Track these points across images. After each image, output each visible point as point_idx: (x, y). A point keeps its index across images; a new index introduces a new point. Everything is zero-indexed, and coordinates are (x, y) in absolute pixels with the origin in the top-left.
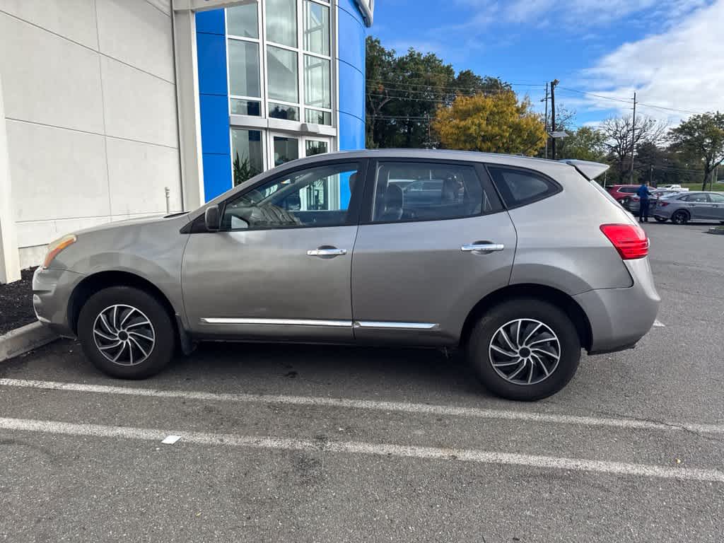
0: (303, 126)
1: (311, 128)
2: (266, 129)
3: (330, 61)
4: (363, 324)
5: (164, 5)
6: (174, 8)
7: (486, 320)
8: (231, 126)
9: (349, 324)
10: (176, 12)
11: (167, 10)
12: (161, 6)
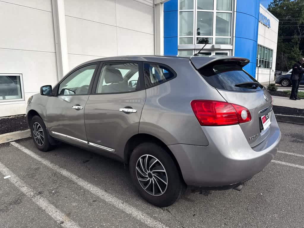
0: (213, 46)
1: (216, 46)
2: (195, 49)
3: (231, 13)
4: (91, 144)
5: (150, 3)
6: (155, 4)
7: (135, 152)
8: (179, 50)
9: (87, 142)
10: (156, 5)
11: (152, 5)
12: (149, 4)
